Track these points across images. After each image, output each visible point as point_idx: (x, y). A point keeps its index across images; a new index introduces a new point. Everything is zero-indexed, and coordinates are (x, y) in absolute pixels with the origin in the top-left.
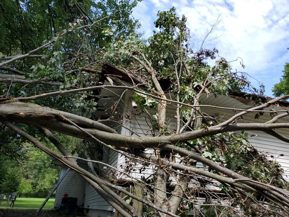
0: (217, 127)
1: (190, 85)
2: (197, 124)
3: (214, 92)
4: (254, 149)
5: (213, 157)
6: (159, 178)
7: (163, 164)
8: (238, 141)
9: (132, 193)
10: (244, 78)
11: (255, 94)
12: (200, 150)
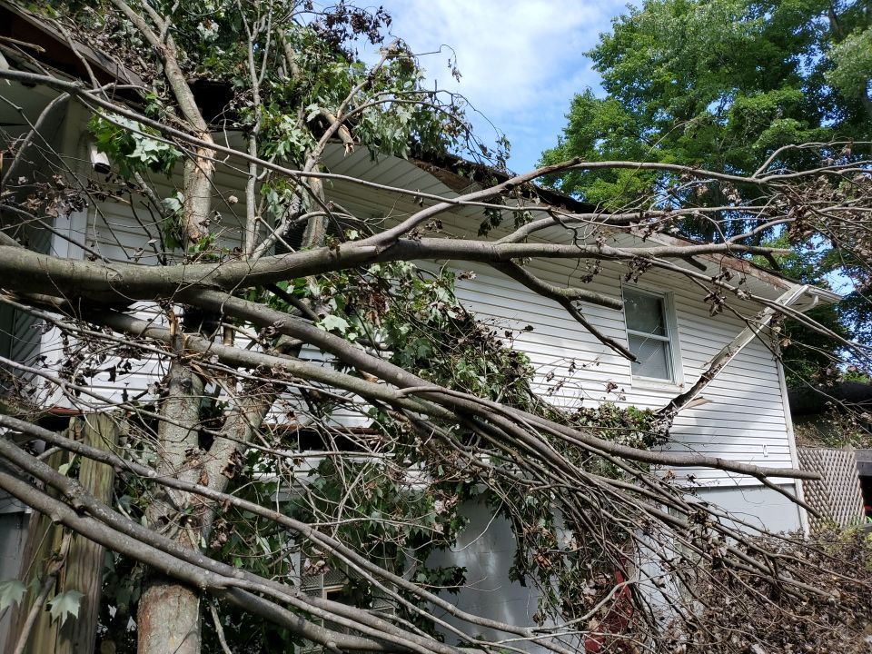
0: (367, 246)
1: (296, 112)
2: (312, 234)
3: (369, 143)
4: (467, 314)
5: (351, 330)
6: (175, 391)
7: (189, 350)
8: (426, 291)
9: (75, 439)
10: (459, 111)
11: (483, 164)
12: (313, 310)
